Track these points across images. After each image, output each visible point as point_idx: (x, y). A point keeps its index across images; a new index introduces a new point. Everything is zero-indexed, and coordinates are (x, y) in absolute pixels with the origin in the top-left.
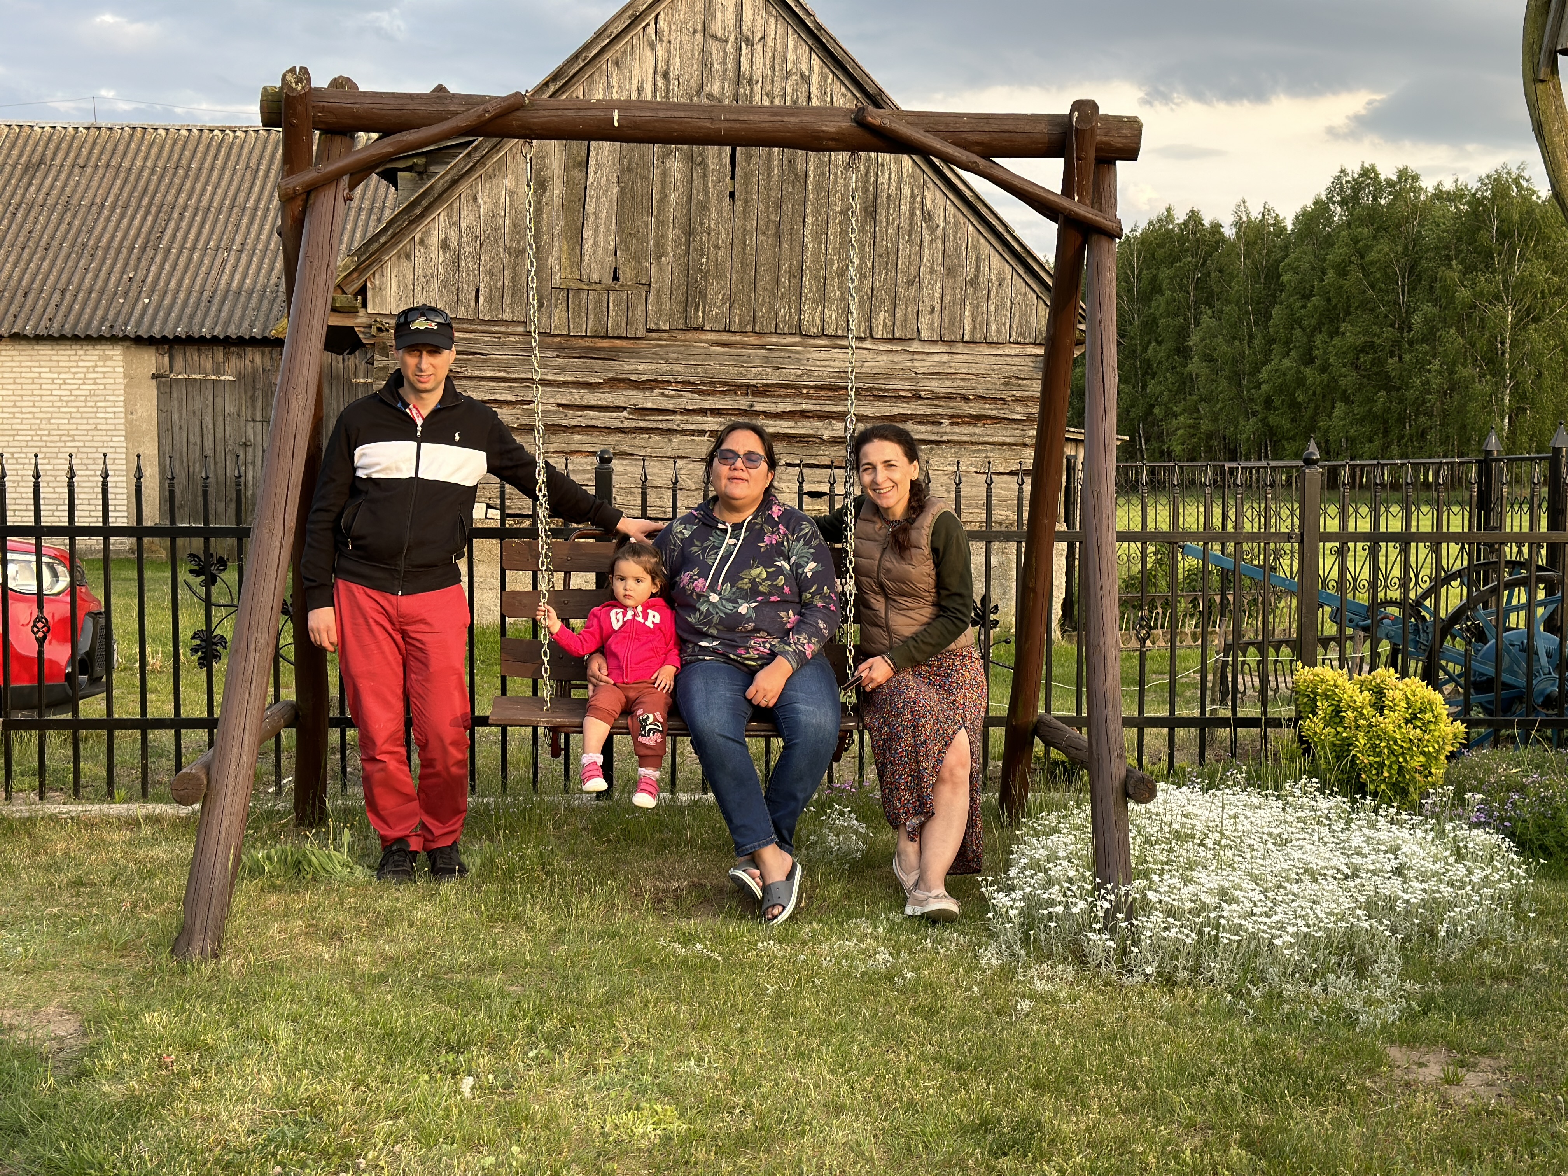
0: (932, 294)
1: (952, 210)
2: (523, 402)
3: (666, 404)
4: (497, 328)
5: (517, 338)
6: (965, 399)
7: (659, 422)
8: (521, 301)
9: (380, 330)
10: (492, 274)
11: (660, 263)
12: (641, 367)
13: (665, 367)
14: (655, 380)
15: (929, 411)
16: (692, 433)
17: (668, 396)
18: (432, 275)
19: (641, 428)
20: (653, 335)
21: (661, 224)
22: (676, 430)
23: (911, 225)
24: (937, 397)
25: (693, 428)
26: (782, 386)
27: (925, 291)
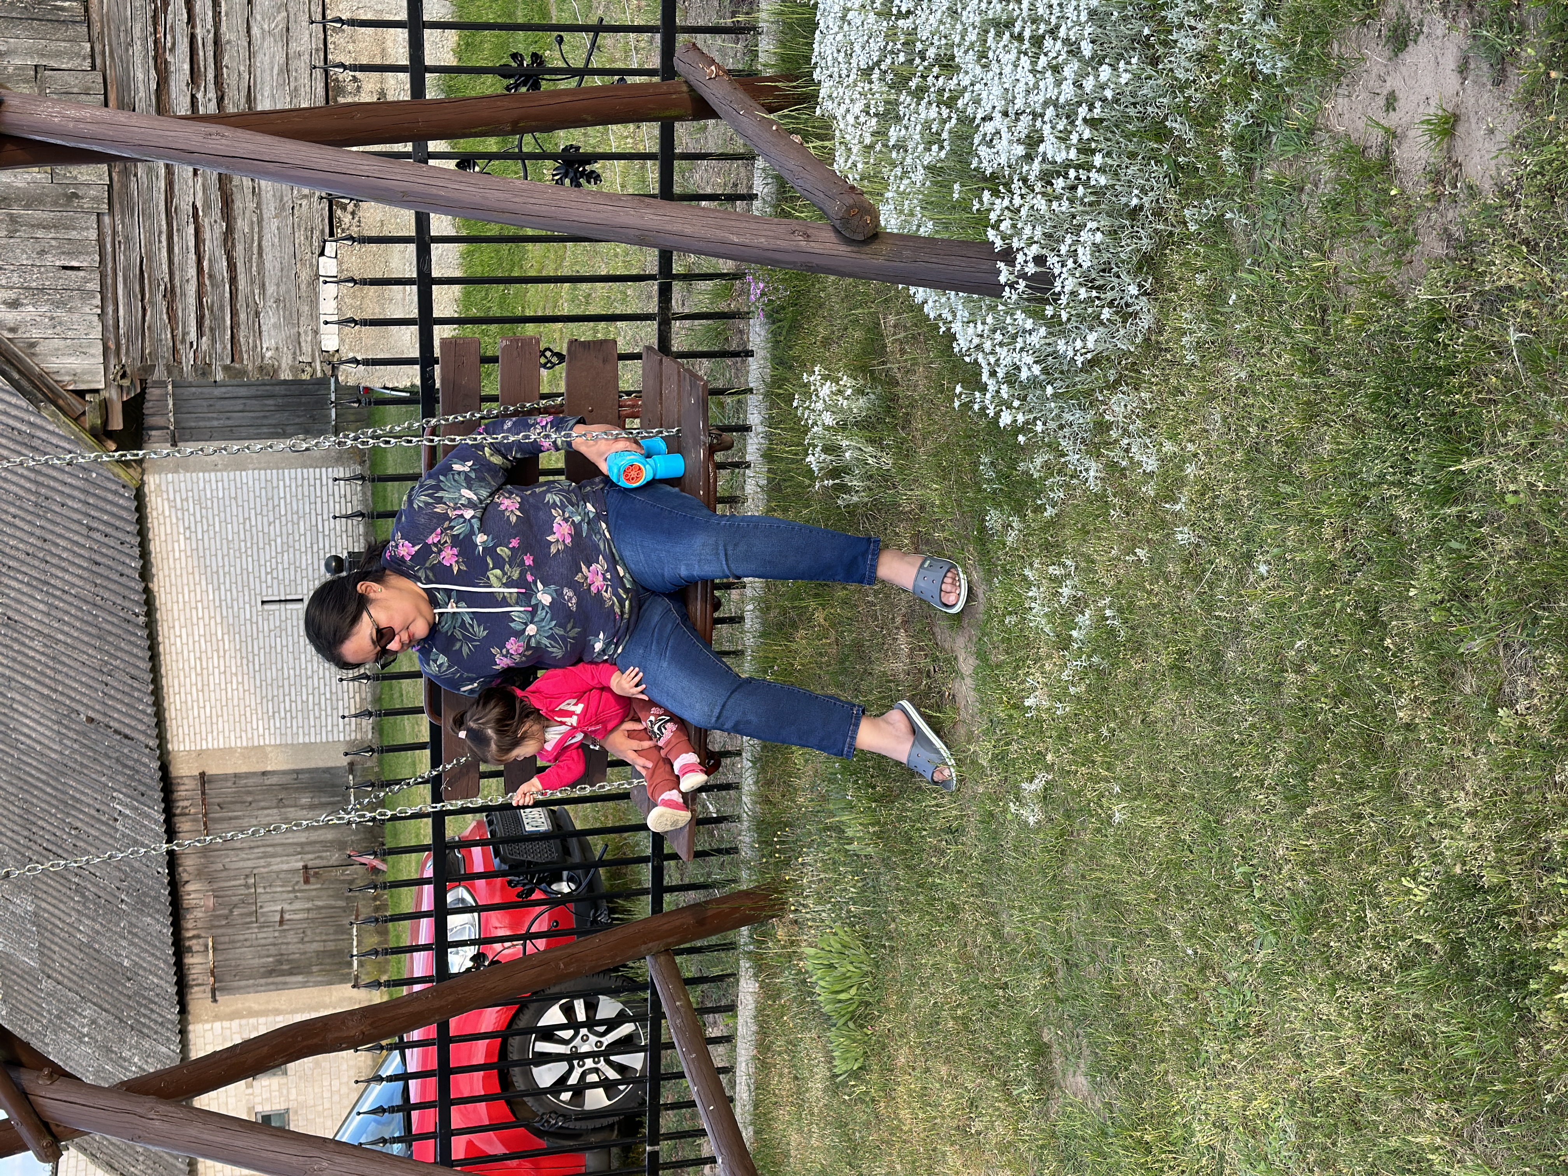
2: (195, 215)
3: (183, 46)
4: (109, 246)
5: (118, 222)
7: (206, 55)
8: (72, 219)
9: (124, 376)
10: (42, 252)
12: (140, 76)
13: (138, 46)
14: (155, 59)
16: (217, 15)
17: (174, 44)
18: (52, 318)
19: (216, 77)
20: (98, 61)
22: (216, 34)
25: (210, 14)
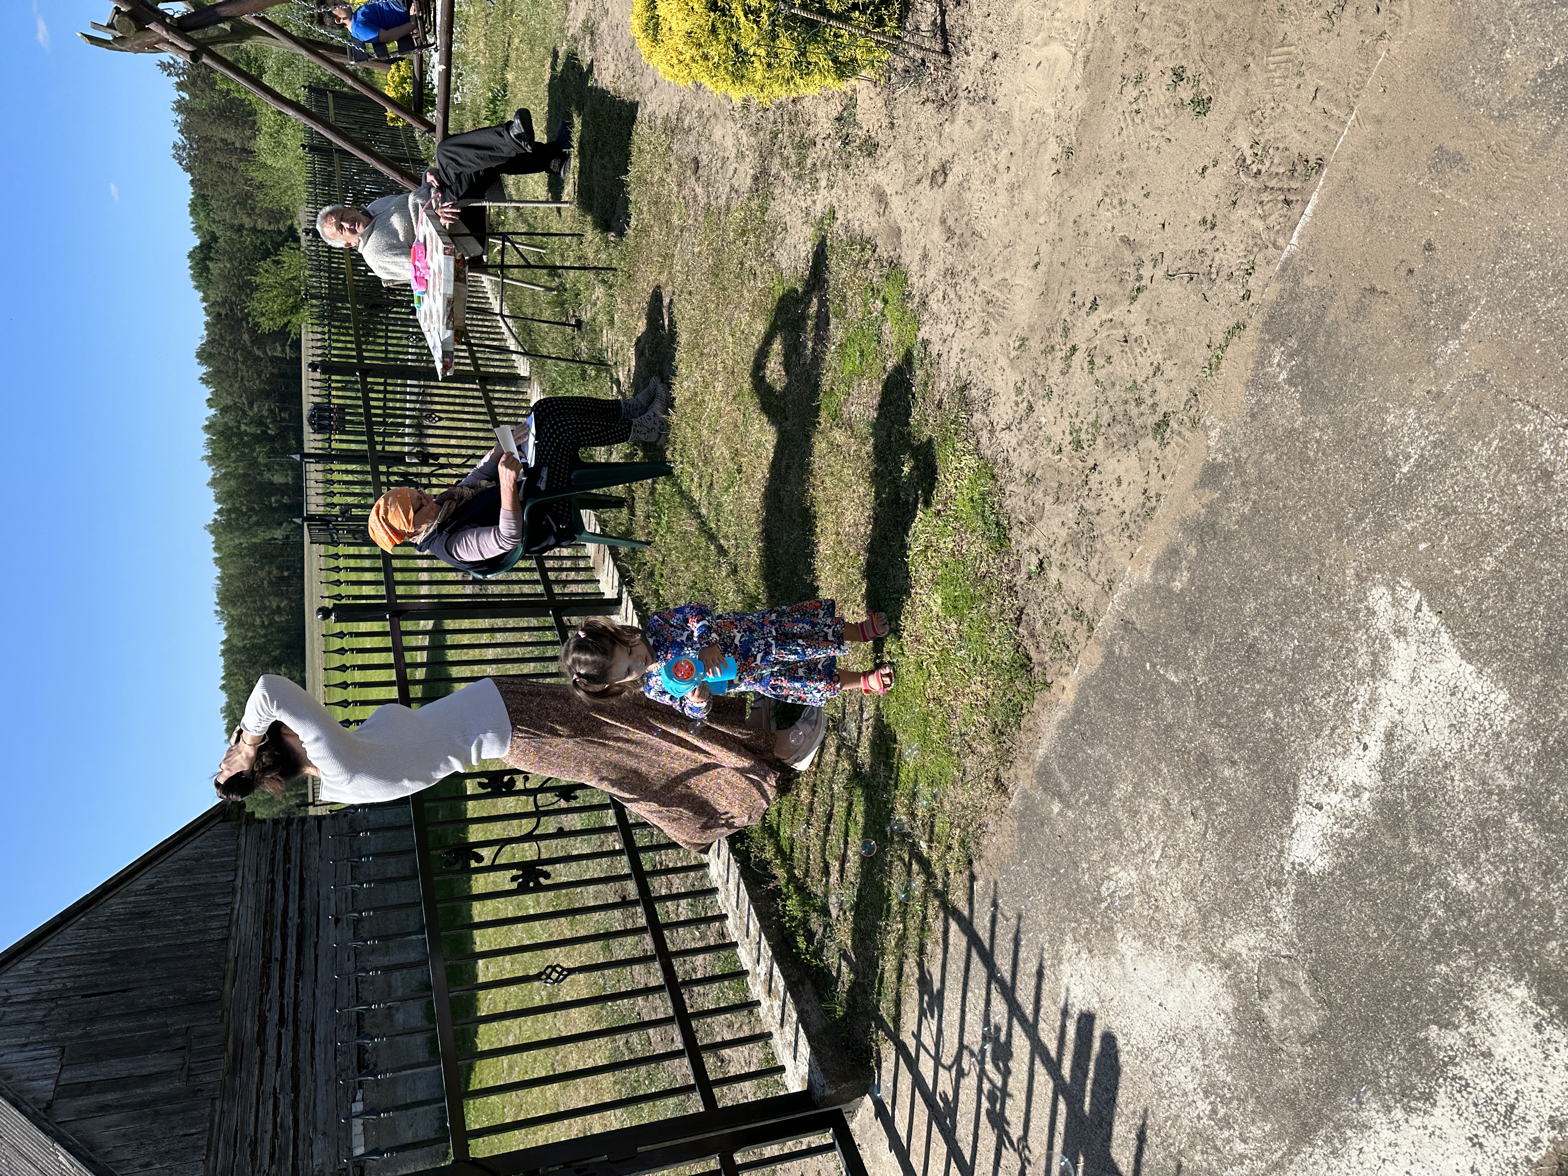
0: (203, 878)
1: (147, 876)
2: (275, 1093)
3: (276, 1007)
4: (217, 1117)
6: (273, 859)
7: (289, 1010)
8: (195, 1105)
10: (173, 1129)
11: (172, 1024)
12: (249, 1025)
13: (250, 1011)
14: (259, 1016)
15: (281, 873)
16: (296, 991)
17: (270, 1008)
19: (294, 1019)
20: (226, 1019)
21: (141, 1029)
22: (295, 999)
23: (155, 894)
24: (272, 871)
25: (293, 991)
26: (263, 949)
27: (202, 881)
